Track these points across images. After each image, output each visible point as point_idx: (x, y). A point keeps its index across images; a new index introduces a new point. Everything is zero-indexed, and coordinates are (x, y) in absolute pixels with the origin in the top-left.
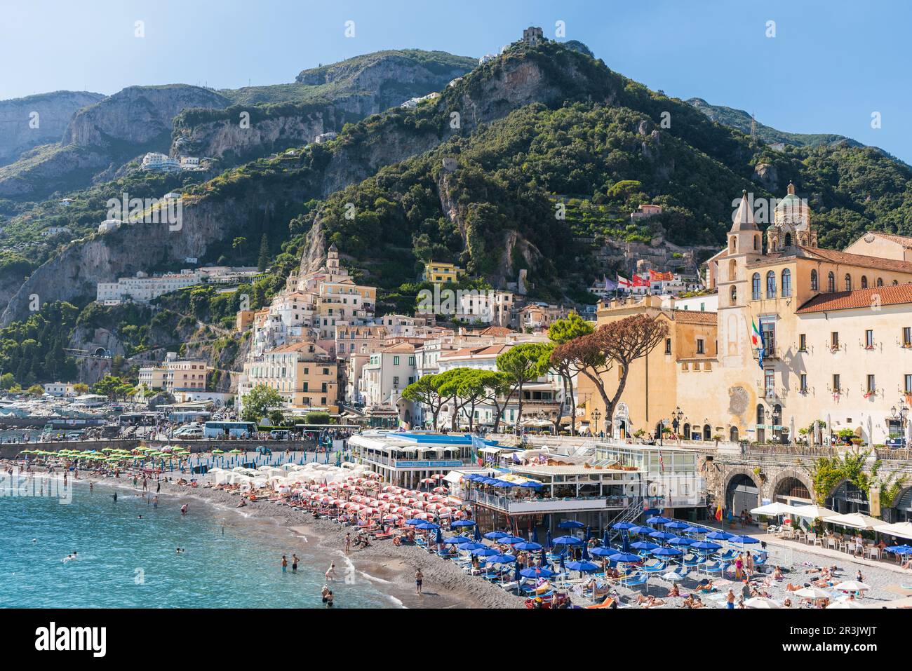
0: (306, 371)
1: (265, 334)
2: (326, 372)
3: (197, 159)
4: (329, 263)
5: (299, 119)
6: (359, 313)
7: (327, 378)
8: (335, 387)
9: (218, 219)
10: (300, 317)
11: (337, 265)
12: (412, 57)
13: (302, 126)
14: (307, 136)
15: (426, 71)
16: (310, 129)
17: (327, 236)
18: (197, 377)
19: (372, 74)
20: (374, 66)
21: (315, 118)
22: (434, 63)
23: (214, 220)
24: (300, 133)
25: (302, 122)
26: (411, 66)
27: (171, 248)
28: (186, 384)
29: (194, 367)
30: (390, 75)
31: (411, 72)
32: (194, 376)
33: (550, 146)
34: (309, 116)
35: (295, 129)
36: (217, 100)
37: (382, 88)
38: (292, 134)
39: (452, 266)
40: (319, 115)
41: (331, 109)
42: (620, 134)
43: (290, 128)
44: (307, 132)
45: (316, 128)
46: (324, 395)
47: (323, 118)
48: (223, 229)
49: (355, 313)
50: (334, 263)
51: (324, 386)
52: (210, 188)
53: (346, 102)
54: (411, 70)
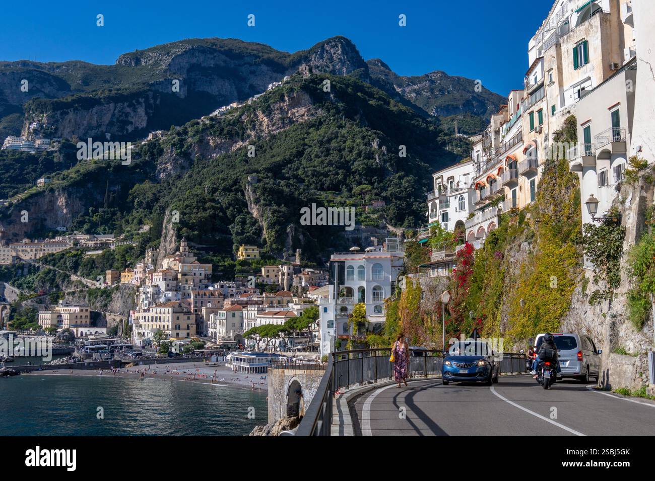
0: (178, 318)
1: (149, 295)
2: (188, 318)
3: (49, 140)
4: (181, 249)
5: (126, 104)
6: (203, 281)
7: (189, 322)
8: (195, 326)
9: (81, 199)
10: (170, 285)
11: (187, 250)
12: (212, 46)
13: (128, 110)
14: (133, 118)
15: (223, 57)
16: (135, 111)
17: (179, 230)
18: (83, 317)
19: (181, 60)
20: (182, 54)
21: (139, 103)
22: (230, 50)
23: (78, 199)
24: (127, 115)
25: (128, 106)
26: (211, 53)
27: (45, 220)
28: (76, 322)
29: (82, 310)
30: (195, 60)
31: (212, 59)
32: (81, 316)
33: (317, 156)
34: (134, 101)
35: (123, 113)
36: (52, 81)
37: (189, 71)
38: (120, 116)
39: (256, 247)
40: (142, 100)
41: (151, 94)
42: (362, 147)
43: (119, 112)
44: (132, 114)
45: (139, 110)
46: (188, 331)
47: (144, 102)
48: (84, 206)
49: (200, 281)
50: (185, 249)
51: (188, 327)
52: (74, 175)
53: (160, 84)
54: (212, 56)
